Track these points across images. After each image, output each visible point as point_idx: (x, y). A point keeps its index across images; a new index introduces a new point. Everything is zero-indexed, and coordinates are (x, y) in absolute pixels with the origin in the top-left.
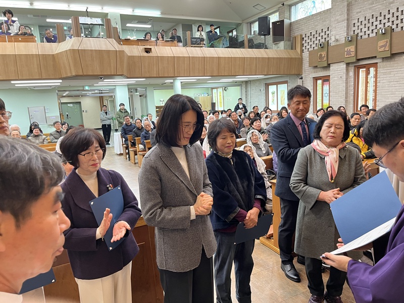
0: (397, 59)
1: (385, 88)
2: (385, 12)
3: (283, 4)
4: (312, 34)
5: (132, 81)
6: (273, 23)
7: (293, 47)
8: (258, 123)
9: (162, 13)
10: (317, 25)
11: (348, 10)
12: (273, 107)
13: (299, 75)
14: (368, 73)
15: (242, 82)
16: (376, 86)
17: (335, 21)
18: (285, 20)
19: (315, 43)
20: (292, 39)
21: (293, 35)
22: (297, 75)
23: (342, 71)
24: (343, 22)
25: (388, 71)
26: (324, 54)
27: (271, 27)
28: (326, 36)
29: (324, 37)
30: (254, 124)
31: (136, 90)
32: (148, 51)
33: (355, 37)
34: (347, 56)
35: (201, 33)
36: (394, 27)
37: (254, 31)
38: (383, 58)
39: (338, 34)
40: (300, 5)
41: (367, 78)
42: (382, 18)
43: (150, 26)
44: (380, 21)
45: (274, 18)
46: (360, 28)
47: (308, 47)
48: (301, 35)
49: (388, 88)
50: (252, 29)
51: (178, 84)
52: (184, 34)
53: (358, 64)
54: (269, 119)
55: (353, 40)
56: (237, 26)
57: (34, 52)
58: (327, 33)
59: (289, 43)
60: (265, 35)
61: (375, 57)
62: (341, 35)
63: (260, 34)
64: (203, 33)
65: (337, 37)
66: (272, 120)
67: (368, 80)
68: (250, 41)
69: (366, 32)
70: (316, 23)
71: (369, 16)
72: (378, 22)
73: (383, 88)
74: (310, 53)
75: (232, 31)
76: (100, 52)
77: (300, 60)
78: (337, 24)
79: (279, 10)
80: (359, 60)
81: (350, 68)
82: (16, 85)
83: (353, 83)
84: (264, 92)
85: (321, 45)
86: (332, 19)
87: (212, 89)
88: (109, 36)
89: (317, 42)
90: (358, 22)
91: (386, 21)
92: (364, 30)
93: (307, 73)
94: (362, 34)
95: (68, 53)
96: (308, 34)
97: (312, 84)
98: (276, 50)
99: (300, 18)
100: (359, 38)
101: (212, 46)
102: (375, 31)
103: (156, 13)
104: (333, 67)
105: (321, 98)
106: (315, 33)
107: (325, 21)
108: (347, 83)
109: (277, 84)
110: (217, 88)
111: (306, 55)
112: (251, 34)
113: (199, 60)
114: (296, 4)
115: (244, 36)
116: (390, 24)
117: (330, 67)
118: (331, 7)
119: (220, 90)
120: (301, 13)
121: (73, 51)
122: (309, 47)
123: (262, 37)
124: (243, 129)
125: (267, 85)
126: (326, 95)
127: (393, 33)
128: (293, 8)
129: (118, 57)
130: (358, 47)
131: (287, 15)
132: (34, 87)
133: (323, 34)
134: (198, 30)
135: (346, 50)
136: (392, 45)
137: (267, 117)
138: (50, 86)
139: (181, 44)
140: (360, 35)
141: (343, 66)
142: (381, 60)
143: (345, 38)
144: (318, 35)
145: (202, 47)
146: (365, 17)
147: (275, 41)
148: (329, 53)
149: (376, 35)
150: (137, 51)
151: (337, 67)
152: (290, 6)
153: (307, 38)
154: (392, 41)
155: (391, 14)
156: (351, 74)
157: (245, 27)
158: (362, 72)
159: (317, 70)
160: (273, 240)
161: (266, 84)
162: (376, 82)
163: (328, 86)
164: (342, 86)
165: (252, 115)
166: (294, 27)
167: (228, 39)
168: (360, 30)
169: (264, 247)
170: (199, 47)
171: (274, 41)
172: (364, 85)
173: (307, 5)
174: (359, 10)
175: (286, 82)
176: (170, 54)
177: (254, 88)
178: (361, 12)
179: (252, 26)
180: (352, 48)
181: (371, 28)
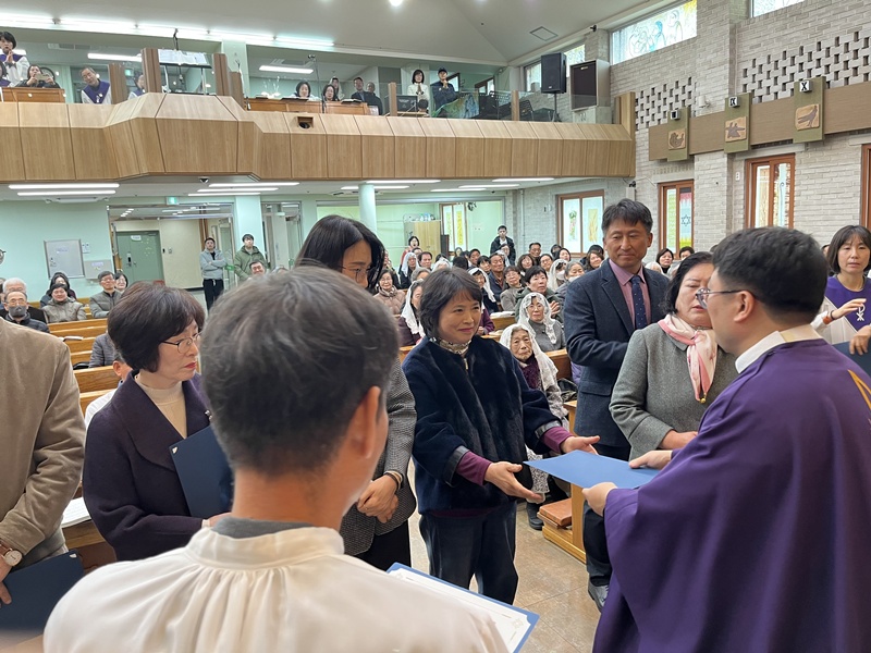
0: (837, 145)
1: (812, 207)
2: (810, 46)
3: (594, 28)
4: (656, 91)
5: (270, 187)
6: (572, 67)
7: (615, 119)
8: (540, 280)
9: (336, 45)
10: (666, 73)
11: (732, 41)
12: (572, 245)
13: (628, 178)
14: (774, 175)
15: (507, 191)
16: (791, 203)
17: (704, 64)
18: (598, 61)
19: (662, 110)
20: (612, 102)
21: (614, 94)
22: (623, 177)
23: (719, 170)
24: (723, 67)
25: (817, 170)
26: (681, 133)
27: (568, 75)
28: (685, 96)
29: (681, 98)
30: (532, 281)
31: (279, 206)
32: (305, 123)
33: (748, 98)
34: (731, 139)
35: (419, 87)
36: (830, 77)
37: (533, 85)
38: (807, 144)
39: (711, 92)
40: (629, 30)
41: (772, 186)
42: (805, 58)
43: (310, 71)
44: (801, 64)
45: (575, 57)
46: (757, 79)
47: (646, 119)
48: (633, 94)
49: (819, 207)
50: (528, 78)
51: (369, 193)
52: (384, 89)
53: (752, 156)
54: (563, 272)
55: (743, 104)
56: (497, 73)
57: (61, 123)
58: (688, 89)
59: (606, 110)
60: (555, 93)
61: (791, 141)
62: (718, 94)
63: (545, 90)
64: (424, 87)
65: (710, 99)
66: (570, 273)
67: (776, 191)
68: (524, 104)
69: (771, 89)
70: (664, 69)
71: (776, 54)
72: (797, 67)
73: (808, 208)
74: (652, 131)
75: (485, 84)
76: (202, 125)
77: (631, 146)
78: (710, 71)
79: (585, 39)
80: (755, 147)
81: (736, 164)
82: (19, 194)
83: (742, 197)
84: (554, 212)
85: (674, 114)
86: (698, 61)
87: (443, 205)
88: (222, 91)
89: (667, 108)
90: (754, 66)
91: (813, 64)
92: (765, 83)
93: (646, 173)
94: (763, 92)
95: (134, 125)
96: (648, 92)
97: (656, 197)
98: (580, 125)
99: (629, 57)
100: (756, 100)
101: (443, 115)
102: (790, 86)
103: (324, 44)
104: (699, 162)
105: (675, 228)
106: (661, 90)
107: (683, 64)
108: (729, 196)
109: (580, 196)
110: (452, 204)
111: (642, 135)
112: (526, 90)
113: (415, 145)
114: (620, 28)
115: (511, 94)
116: (821, 71)
117: (693, 161)
118: (695, 35)
119: (459, 208)
120: (632, 46)
121: (144, 122)
122: (649, 118)
123: (550, 96)
124: (505, 292)
125: (560, 199)
126: (686, 220)
127: (828, 90)
128: (615, 37)
129: (241, 136)
130: (754, 120)
131: (602, 50)
132: (59, 197)
133: (679, 91)
134: (414, 81)
135: (728, 126)
136: (826, 117)
137: (559, 267)
138: (94, 197)
139: (376, 110)
140: (757, 94)
141: (722, 159)
142: (801, 148)
143: (727, 99)
144: (668, 94)
145: (420, 116)
146: (769, 57)
147: (578, 105)
148: (693, 132)
149: (792, 95)
150: (281, 123)
151: (708, 162)
152: (609, 32)
153: (644, 101)
154: (826, 108)
155: (824, 50)
156: (739, 176)
157: (512, 76)
158: (762, 174)
159: (666, 167)
160: (571, 533)
161: (557, 196)
162: (791, 194)
163: (689, 201)
164: (720, 203)
165: (527, 263)
166: (618, 76)
167: (476, 100)
168: (757, 83)
169: (552, 548)
170: (414, 116)
171: (576, 105)
172: (767, 201)
173: (644, 29)
174: (755, 42)
175: (600, 193)
176: (353, 131)
177: (532, 205)
178: (759, 45)
179: (528, 72)
180: (741, 122)
181: (781, 80)
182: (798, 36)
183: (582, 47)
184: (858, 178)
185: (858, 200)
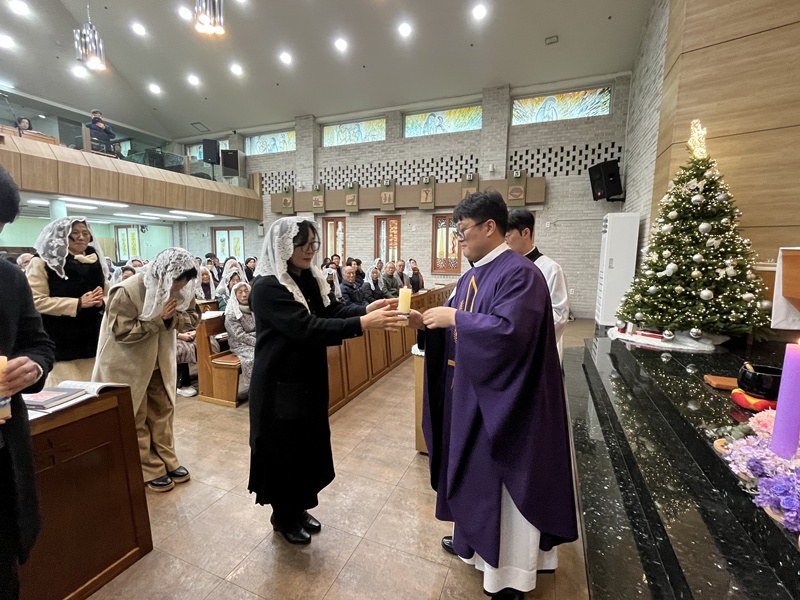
0: (363, 215)
2: (351, 167)
3: (235, 132)
4: (274, 175)
6: (223, 151)
7: (250, 185)
10: (279, 166)
11: (314, 157)
13: (258, 221)
14: (336, 227)
15: (174, 222)
16: (344, 241)
17: (300, 165)
18: (238, 151)
19: (278, 186)
20: (248, 176)
21: (249, 172)
22: (256, 220)
24: (310, 169)
25: (356, 226)
26: (289, 200)
27: (220, 155)
28: (290, 181)
29: (288, 181)
33: (323, 187)
34: (316, 206)
36: (360, 183)
38: (351, 213)
39: (304, 180)
40: (256, 138)
41: (335, 232)
42: (349, 172)
44: (347, 174)
45: (224, 146)
46: (327, 178)
47: (268, 189)
48: (260, 174)
53: (326, 216)
55: (320, 189)
58: (292, 177)
59: (244, 180)
60: (212, 164)
62: (308, 182)
63: (205, 160)
65: (304, 184)
67: (337, 235)
68: (192, 166)
69: (334, 184)
70: (278, 164)
71: (336, 168)
72: (345, 176)
73: (352, 244)
74: (272, 196)
77: (260, 203)
78: (303, 170)
79: (229, 137)
80: (327, 212)
81: (318, 220)
84: (210, 238)
85: (285, 189)
86: (298, 163)
87: (118, 227)
89: (280, 185)
90: (325, 171)
91: (353, 176)
92: (331, 181)
94: (330, 185)
96: (269, 175)
98: (231, 186)
99: (256, 153)
100: (327, 188)
102: (343, 184)
106: (277, 175)
107: (288, 163)
109: (228, 229)
110: (127, 227)
111: (267, 198)
114: (251, 136)
116: (356, 179)
118: (295, 150)
119: (133, 230)
120: (258, 148)
122: (270, 189)
125: (214, 230)
127: (360, 189)
128: (248, 141)
130: (327, 198)
131: (241, 145)
133: (287, 177)
140: (327, 185)
142: (349, 215)
143: (313, 186)
144: (280, 178)
145: (112, 157)
146: (332, 168)
148: (295, 200)
149: (344, 188)
152: (243, 137)
153: (267, 179)
154: (360, 197)
155: (357, 169)
156: (320, 226)
157: (176, 148)
158: (331, 226)
161: (212, 228)
162: (344, 236)
166: (251, 162)
168: (327, 180)
171: (224, 174)
172: (333, 239)
173: (265, 140)
174: (325, 159)
175: (241, 228)
176: (49, 156)
177: (193, 232)
178: (327, 161)
179: (189, 149)
180: (320, 198)
181: (338, 181)
182: (346, 161)
183: (227, 142)
184: (373, 232)
185: (373, 241)
